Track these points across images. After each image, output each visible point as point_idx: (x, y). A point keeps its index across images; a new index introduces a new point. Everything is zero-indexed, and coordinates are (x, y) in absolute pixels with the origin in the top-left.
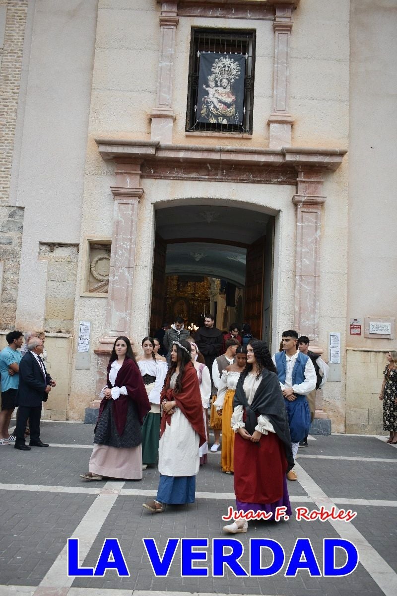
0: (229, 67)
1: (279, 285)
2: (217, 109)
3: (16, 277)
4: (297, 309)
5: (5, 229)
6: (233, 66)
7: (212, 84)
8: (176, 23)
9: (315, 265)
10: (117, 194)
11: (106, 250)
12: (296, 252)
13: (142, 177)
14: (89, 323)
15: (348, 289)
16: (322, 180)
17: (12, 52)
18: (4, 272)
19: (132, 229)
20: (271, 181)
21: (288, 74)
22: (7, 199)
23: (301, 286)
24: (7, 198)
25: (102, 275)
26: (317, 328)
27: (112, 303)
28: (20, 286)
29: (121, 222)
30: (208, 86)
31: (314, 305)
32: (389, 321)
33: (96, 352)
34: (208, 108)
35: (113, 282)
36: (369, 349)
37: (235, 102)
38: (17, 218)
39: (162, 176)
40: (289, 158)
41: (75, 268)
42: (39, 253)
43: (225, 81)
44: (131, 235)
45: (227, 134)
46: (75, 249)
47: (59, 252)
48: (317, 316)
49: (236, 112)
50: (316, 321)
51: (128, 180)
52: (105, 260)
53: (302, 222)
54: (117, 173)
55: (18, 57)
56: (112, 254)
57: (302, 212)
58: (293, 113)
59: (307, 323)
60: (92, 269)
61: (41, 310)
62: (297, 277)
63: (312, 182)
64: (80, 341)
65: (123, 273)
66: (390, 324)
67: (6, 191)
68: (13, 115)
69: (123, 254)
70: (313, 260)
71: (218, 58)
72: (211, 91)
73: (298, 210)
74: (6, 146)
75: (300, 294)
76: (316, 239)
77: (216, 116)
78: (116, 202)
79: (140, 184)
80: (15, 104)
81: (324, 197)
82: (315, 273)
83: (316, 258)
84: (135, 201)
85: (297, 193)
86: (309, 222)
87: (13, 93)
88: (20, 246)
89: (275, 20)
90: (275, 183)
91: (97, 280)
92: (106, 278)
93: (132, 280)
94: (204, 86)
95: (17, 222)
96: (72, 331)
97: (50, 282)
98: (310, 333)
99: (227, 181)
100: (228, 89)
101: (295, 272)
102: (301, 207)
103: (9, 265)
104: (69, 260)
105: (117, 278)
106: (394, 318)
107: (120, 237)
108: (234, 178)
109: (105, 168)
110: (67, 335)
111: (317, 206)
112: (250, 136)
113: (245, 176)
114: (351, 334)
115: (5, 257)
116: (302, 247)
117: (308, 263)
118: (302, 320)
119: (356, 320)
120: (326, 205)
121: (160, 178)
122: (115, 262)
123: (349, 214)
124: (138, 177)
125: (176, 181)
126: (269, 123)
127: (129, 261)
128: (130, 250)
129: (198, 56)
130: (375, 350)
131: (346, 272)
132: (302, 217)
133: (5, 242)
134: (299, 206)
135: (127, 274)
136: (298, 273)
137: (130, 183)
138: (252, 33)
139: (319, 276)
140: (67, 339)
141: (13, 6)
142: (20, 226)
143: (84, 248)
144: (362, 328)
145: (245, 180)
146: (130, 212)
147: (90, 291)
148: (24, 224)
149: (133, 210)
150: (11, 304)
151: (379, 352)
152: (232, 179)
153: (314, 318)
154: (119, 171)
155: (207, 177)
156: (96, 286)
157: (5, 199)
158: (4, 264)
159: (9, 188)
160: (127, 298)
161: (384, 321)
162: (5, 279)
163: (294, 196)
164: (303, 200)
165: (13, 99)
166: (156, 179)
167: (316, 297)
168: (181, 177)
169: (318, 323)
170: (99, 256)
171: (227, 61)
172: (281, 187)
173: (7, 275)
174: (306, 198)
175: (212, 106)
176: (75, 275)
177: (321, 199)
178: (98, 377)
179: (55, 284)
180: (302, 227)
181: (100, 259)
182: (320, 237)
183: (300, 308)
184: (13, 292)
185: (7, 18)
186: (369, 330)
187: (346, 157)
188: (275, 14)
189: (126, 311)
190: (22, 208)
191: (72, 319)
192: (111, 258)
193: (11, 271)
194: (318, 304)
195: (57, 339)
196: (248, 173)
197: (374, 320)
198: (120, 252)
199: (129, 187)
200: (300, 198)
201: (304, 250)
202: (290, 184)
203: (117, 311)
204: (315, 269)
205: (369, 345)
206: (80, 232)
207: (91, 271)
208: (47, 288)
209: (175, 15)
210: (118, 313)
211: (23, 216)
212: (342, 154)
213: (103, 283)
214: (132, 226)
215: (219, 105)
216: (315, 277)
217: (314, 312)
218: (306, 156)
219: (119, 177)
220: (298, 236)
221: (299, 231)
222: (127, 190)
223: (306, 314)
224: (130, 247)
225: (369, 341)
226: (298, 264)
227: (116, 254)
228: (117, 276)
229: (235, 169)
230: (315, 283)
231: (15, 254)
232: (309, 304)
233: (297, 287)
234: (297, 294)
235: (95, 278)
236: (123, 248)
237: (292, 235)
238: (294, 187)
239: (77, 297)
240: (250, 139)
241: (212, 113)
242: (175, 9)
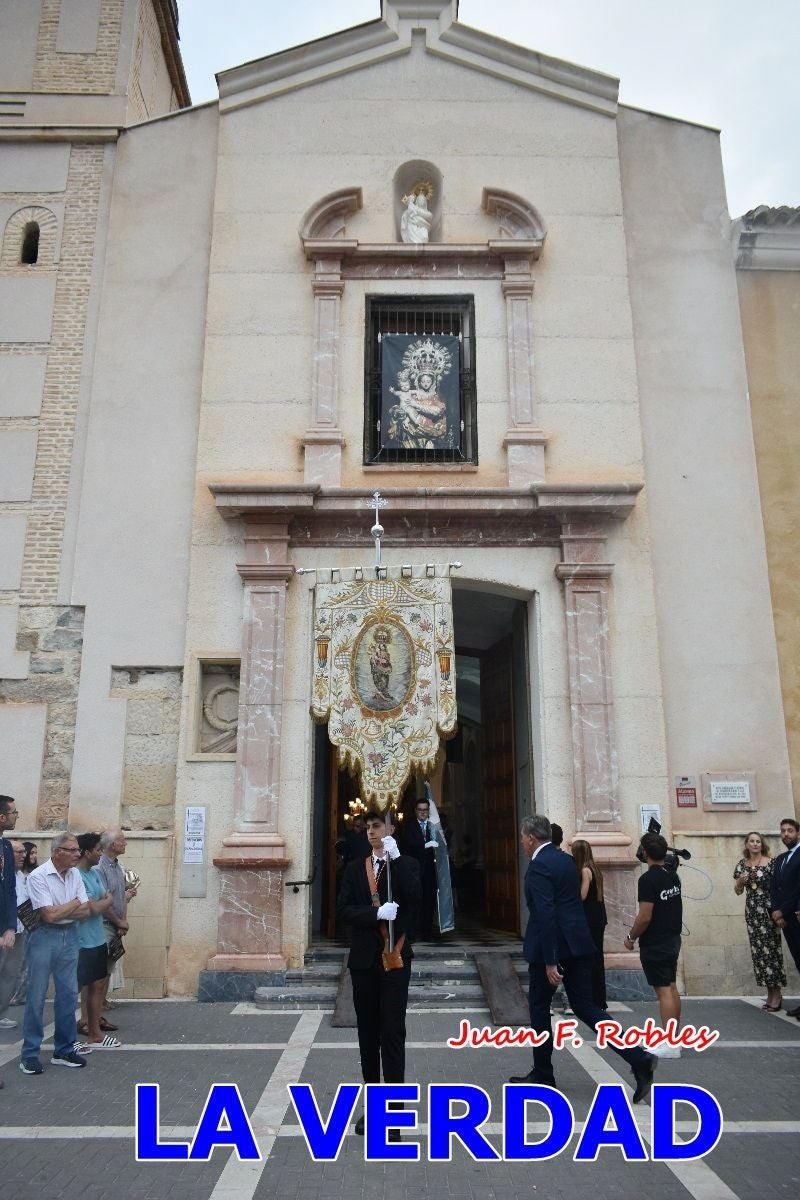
0: (432, 356)
1: (542, 724)
2: (416, 426)
3: (69, 732)
4: (578, 765)
5: (51, 646)
6: (438, 354)
7: (405, 385)
8: (340, 291)
9: (605, 685)
10: (248, 577)
11: (231, 675)
12: (568, 661)
13: (291, 545)
14: (202, 810)
15: (667, 726)
16: (604, 537)
17: (64, 347)
18: (48, 723)
19: (276, 637)
20: (515, 542)
21: (532, 363)
22: (55, 594)
23: (581, 723)
24: (54, 591)
25: (225, 721)
26: (617, 797)
27: (245, 771)
28: (77, 746)
29: (257, 623)
30: (398, 388)
31: (609, 756)
32: (743, 778)
33: (217, 863)
34: (400, 424)
35: (246, 733)
36: (713, 833)
37: (445, 413)
38: (71, 625)
39: (325, 543)
40: (543, 502)
41: (177, 709)
42: (112, 686)
43: (426, 379)
44: (275, 647)
45: (435, 467)
46: (177, 676)
47: (146, 682)
48: (614, 776)
49: (448, 428)
50: (614, 786)
51: (267, 551)
52: (229, 693)
53: (575, 610)
54: (247, 541)
55: (75, 355)
56: (242, 683)
57: (574, 592)
58: (544, 428)
59: (598, 789)
60: (207, 710)
61: (114, 789)
62: (574, 708)
63: (586, 541)
64: (189, 844)
65: (263, 715)
66: (747, 783)
67: (53, 580)
68: (66, 450)
69: (262, 681)
70: (600, 675)
71: (413, 342)
72: (404, 396)
73: (567, 589)
74: (53, 502)
75: (582, 736)
76: (603, 637)
77: (415, 438)
78: (248, 589)
79: (288, 558)
80: (69, 432)
81: (609, 565)
82: (605, 697)
83: (604, 672)
84: (279, 588)
85: (562, 560)
86: (587, 609)
87: (67, 413)
88: (77, 673)
89: (504, 278)
90: (523, 545)
91: (216, 729)
92: (232, 726)
93: (280, 727)
94: (392, 389)
95: (71, 633)
96: (173, 826)
97: (131, 737)
98: (605, 808)
99: (440, 545)
100: (432, 392)
101: (569, 698)
102: (570, 584)
103: (59, 709)
104: (165, 696)
105: (252, 724)
106: (753, 773)
107: (256, 650)
108: (451, 539)
109: (225, 532)
110: (163, 834)
111: (601, 581)
112: (474, 468)
113: (470, 535)
114: (679, 806)
115: (51, 695)
116: (577, 653)
117: (590, 681)
118: (588, 787)
119: (685, 779)
120: (614, 578)
121: (323, 545)
122: (247, 695)
123: (655, 592)
124: (285, 545)
125: (350, 549)
126: (506, 445)
127: (273, 692)
128: (274, 673)
129: (379, 340)
130: (724, 833)
131: (660, 694)
132: (575, 600)
133: (50, 669)
134: (568, 583)
135: (270, 716)
136: (575, 700)
137: (270, 556)
138: (467, 301)
139: (612, 704)
140: (164, 842)
141: (67, 275)
142: (77, 639)
143: (192, 674)
144: (698, 793)
145: (469, 542)
146: (272, 607)
147: (204, 751)
148: (85, 636)
149: (277, 602)
150: (61, 781)
151: (732, 836)
152: (448, 542)
153: (610, 780)
154: (251, 537)
155: (403, 540)
156: (213, 741)
157: (50, 594)
158: (49, 707)
159: (58, 573)
160: (271, 760)
161: (737, 779)
162: (49, 737)
163: (558, 565)
164: (574, 572)
165: (66, 424)
166: (315, 547)
167: (610, 741)
168: (360, 543)
169: (618, 787)
170: (220, 687)
171: (428, 347)
172: (534, 551)
173: (54, 728)
174: (578, 568)
175: (407, 420)
176: (176, 722)
177: (606, 568)
178: (222, 910)
179: (141, 741)
180: (575, 618)
181: (221, 692)
182: (607, 633)
183: (583, 763)
184: (65, 760)
185: (58, 295)
186: (710, 796)
187: (641, 495)
188: (504, 270)
189: (270, 784)
190: (82, 608)
191: (172, 803)
192: (241, 689)
193: (60, 722)
194: (614, 754)
195: (146, 842)
196: (474, 530)
197: (718, 778)
198: (257, 678)
199: (269, 563)
200: (568, 568)
201: (581, 659)
202: (549, 545)
203: (253, 785)
204: (605, 690)
205: (713, 825)
206: (184, 646)
207: (204, 714)
208: (127, 748)
209: (338, 278)
210: (256, 789)
211: (82, 622)
212: (634, 491)
213: (227, 734)
214: (276, 631)
215: (418, 419)
216: (604, 705)
217: (610, 771)
218: (573, 498)
219: (252, 548)
220: (570, 635)
221: (571, 626)
222: (266, 569)
223: (596, 773)
224: (275, 668)
225: (713, 816)
226: (573, 685)
227: (252, 682)
228: (252, 721)
229: (452, 525)
230: (606, 718)
231: (68, 690)
232: (599, 754)
233: (575, 724)
234: (575, 738)
235: (212, 727)
236: (262, 670)
237: (558, 632)
238: (557, 550)
239: (181, 763)
240: (475, 472)
241: (408, 433)
242: (337, 269)
